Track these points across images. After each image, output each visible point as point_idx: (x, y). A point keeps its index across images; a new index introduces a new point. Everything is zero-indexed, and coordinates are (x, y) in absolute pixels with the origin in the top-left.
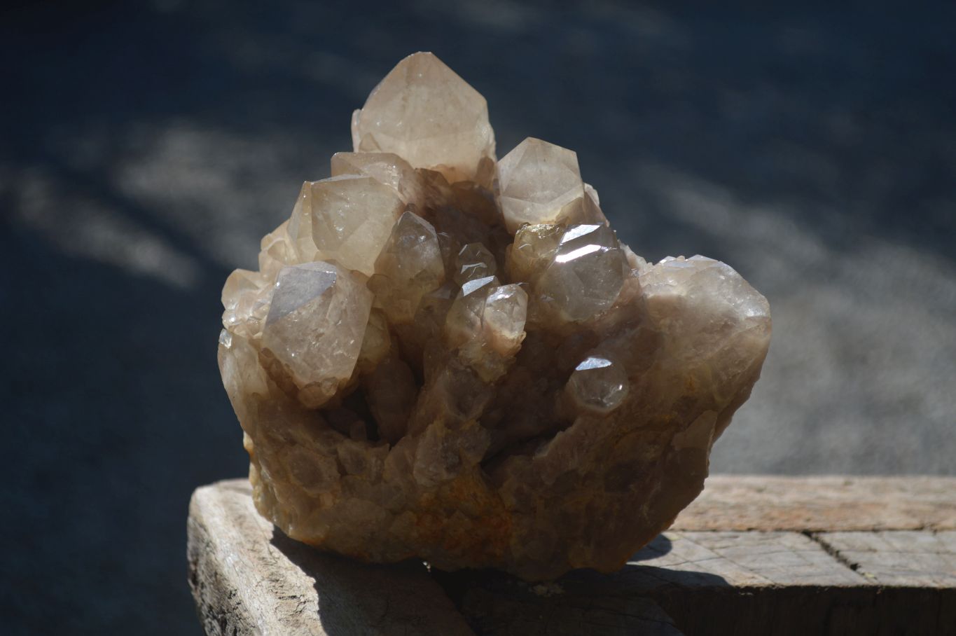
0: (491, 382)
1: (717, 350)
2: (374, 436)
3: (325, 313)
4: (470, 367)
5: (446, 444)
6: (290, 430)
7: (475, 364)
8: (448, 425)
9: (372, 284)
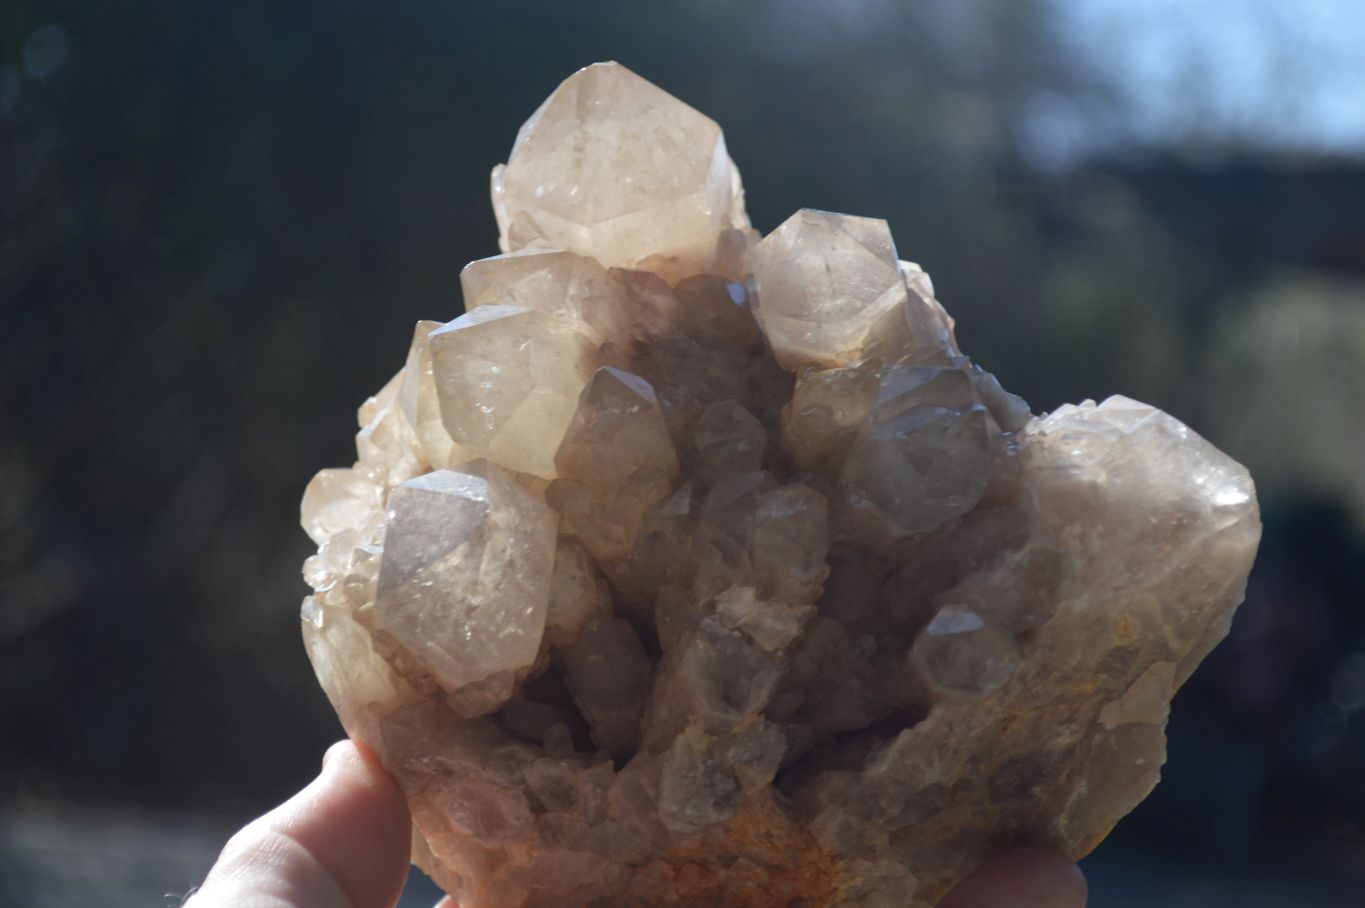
0: (776, 650)
1: (1167, 570)
2: (584, 744)
3: (477, 568)
4: (738, 629)
5: (709, 762)
6: (439, 758)
7: (746, 625)
8: (710, 731)
9: (555, 496)
